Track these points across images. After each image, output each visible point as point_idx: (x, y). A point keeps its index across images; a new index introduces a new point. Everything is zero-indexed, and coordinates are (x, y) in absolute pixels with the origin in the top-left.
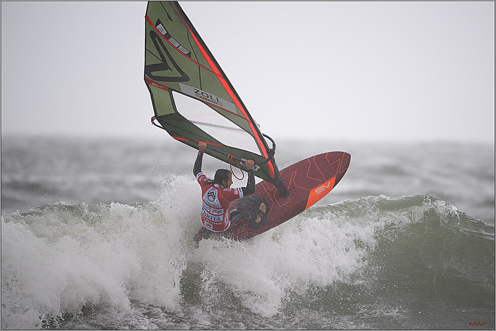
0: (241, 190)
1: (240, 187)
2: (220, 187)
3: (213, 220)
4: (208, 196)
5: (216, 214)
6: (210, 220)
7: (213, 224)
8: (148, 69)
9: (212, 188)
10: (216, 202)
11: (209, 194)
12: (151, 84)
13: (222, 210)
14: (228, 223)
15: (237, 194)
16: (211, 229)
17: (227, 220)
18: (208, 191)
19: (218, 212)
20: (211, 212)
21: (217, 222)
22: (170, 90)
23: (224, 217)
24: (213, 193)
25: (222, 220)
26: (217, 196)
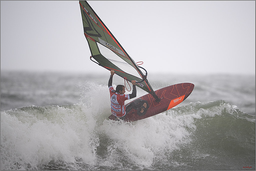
0: (129, 95)
1: (128, 94)
2: (118, 94)
3: (116, 111)
4: (113, 99)
5: (117, 108)
6: (115, 111)
7: (116, 113)
8: (85, 29)
9: (114, 94)
10: (116, 102)
11: (113, 97)
12: (88, 37)
13: (120, 106)
14: (125, 113)
15: (126, 97)
16: (116, 115)
17: (123, 111)
18: (112, 96)
19: (118, 107)
20: (115, 107)
21: (118, 112)
22: (96, 41)
23: (122, 110)
24: (115, 97)
25: (120, 111)
26: (116, 99)
